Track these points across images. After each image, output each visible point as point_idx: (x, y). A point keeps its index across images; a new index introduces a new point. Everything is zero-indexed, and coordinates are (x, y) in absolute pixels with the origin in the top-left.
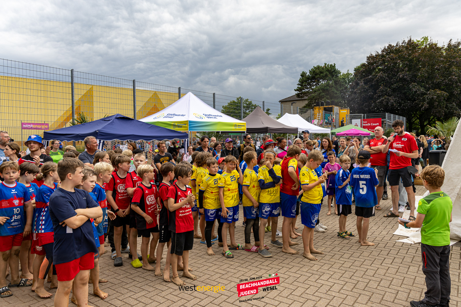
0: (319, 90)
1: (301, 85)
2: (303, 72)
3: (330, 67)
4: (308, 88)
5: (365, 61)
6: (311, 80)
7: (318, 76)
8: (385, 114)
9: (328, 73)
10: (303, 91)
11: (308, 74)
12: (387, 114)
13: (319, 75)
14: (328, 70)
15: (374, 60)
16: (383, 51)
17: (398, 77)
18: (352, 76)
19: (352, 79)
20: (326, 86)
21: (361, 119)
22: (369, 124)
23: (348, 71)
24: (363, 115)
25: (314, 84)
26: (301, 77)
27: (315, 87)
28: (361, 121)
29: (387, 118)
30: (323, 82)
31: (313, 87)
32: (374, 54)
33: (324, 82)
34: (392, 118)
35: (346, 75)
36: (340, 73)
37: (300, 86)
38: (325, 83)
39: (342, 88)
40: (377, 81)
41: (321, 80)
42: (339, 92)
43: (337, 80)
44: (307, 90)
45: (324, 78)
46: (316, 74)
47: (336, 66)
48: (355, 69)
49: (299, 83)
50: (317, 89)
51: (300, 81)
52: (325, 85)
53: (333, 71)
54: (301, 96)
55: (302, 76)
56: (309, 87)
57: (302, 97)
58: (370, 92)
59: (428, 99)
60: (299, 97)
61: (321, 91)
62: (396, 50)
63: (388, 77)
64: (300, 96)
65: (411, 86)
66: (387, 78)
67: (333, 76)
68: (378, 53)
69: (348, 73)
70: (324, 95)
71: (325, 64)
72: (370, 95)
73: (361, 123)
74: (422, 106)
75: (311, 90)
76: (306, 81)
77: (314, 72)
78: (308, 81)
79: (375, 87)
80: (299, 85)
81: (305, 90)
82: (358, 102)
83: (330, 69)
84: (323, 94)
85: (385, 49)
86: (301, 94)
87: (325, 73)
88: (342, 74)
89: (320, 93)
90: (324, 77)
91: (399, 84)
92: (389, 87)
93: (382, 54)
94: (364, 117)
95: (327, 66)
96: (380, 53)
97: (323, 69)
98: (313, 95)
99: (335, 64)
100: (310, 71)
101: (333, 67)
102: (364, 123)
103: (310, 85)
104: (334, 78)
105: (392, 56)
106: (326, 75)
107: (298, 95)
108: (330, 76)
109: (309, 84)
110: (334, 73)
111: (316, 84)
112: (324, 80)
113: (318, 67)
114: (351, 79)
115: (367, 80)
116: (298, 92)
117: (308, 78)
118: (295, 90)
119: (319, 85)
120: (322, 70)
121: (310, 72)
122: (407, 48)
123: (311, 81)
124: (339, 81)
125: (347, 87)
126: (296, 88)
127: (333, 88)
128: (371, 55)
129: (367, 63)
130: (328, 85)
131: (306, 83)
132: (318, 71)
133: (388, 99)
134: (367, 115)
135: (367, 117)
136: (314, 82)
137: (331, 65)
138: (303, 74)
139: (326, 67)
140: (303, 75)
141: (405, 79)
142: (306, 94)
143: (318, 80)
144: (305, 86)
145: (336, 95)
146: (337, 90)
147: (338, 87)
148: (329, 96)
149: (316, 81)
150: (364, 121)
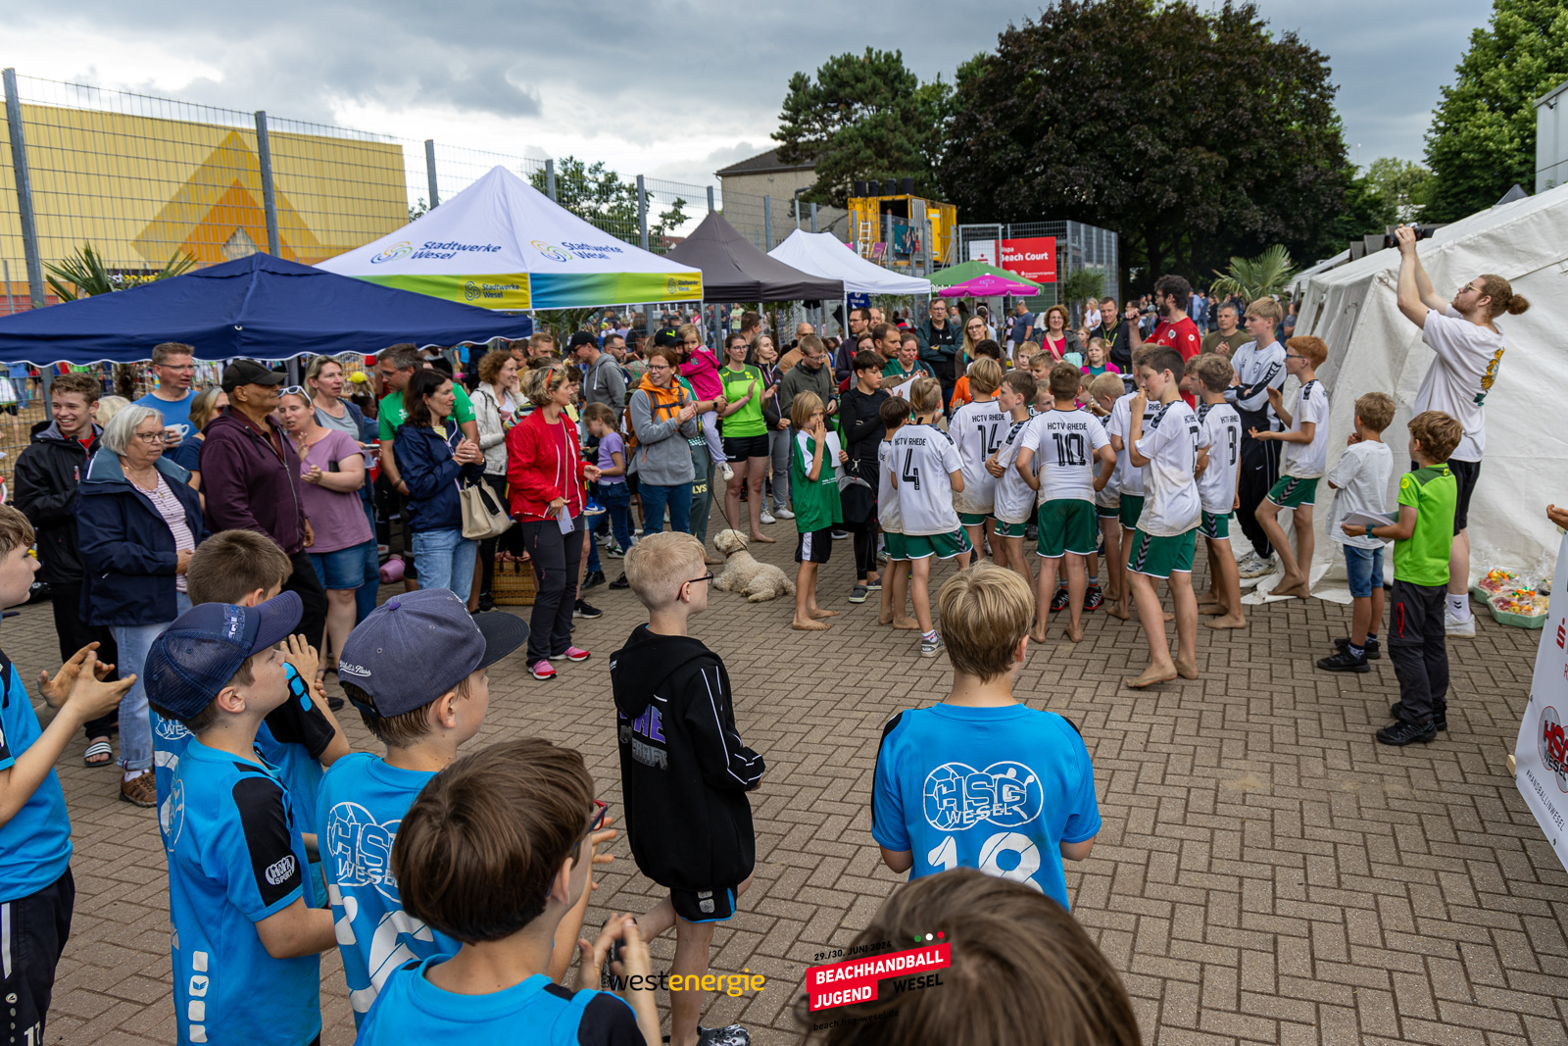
0: (852, 138)
1: (794, 121)
2: (797, 75)
3: (886, 60)
4: (815, 131)
5: (993, 48)
6: (824, 102)
7: (847, 89)
8: (1065, 224)
9: (878, 80)
10: (800, 140)
11: (814, 81)
12: (1069, 223)
13: (852, 86)
14: (878, 72)
15: (1020, 46)
16: (1045, 19)
17: (1093, 105)
18: (951, 95)
19: (950, 103)
20: (876, 127)
21: (996, 239)
22: (1020, 257)
23: (939, 76)
24: (1000, 227)
25: (836, 117)
26: (790, 91)
27: (837, 128)
28: (997, 246)
29: (1069, 237)
30: (864, 112)
31: (830, 129)
32: (1021, 26)
33: (867, 114)
34: (1083, 234)
35: (933, 88)
36: (913, 82)
37: (788, 124)
38: (870, 117)
40: (1033, 115)
41: (857, 106)
42: (917, 147)
43: (906, 105)
44: (812, 138)
45: (864, 98)
46: (842, 84)
47: (903, 58)
48: (959, 71)
49: (785, 112)
50: (844, 134)
51: (787, 107)
52: (872, 122)
53: (895, 78)
54: (792, 157)
55: (793, 86)
56: (817, 126)
57: (795, 160)
58: (1012, 150)
59: (1175, 176)
60: (788, 162)
61: (860, 143)
63: (1064, 102)
64: (788, 155)
65: (1130, 134)
66: (1061, 108)
67: (896, 92)
68: (1030, 23)
69: (939, 85)
70: (870, 158)
71: (869, 51)
72: (1013, 159)
73: (997, 251)
74: (1161, 197)
75: (826, 139)
76: (808, 107)
77: (833, 75)
78: (816, 105)
79: (1026, 136)
80: (785, 118)
81: (805, 136)
82: (977, 184)
83: (884, 67)
84: (869, 152)
85: (1051, 11)
86: (794, 149)
87: (869, 82)
88: (919, 87)
89: (857, 152)
90: (865, 94)
91: (1095, 127)
92: (1069, 137)
93: (1044, 27)
94: (1004, 234)
95: (874, 56)
96: (1038, 24)
97: (862, 64)
98: (834, 157)
99: (899, 54)
100: (819, 71)
101: (893, 61)
102: (1005, 254)
103: (822, 120)
104: (899, 99)
105: (1074, 37)
106: (873, 89)
107: (783, 153)
108: (885, 93)
109: (819, 117)
110: (897, 84)
111: (841, 119)
112: (865, 105)
113: (848, 61)
114: (947, 102)
115: (1001, 110)
116: (784, 143)
117: (816, 96)
118: (773, 136)
119: (850, 120)
120: (860, 70)
121: (821, 75)
123: (826, 107)
124: (915, 109)
126: (776, 130)
127: (898, 134)
128: (1012, 28)
129: (999, 55)
130: (878, 124)
131: (808, 111)
132: (845, 73)
134: (1012, 228)
135: (1013, 233)
136: (835, 111)
137: (888, 56)
138: (797, 82)
139: (871, 61)
140: (798, 84)
141: (1112, 112)
142: (810, 151)
143: (849, 106)
144: (806, 122)
145: (908, 158)
146: (910, 140)
147: (914, 130)
148: (886, 162)
149: (842, 106)
150: (1005, 245)
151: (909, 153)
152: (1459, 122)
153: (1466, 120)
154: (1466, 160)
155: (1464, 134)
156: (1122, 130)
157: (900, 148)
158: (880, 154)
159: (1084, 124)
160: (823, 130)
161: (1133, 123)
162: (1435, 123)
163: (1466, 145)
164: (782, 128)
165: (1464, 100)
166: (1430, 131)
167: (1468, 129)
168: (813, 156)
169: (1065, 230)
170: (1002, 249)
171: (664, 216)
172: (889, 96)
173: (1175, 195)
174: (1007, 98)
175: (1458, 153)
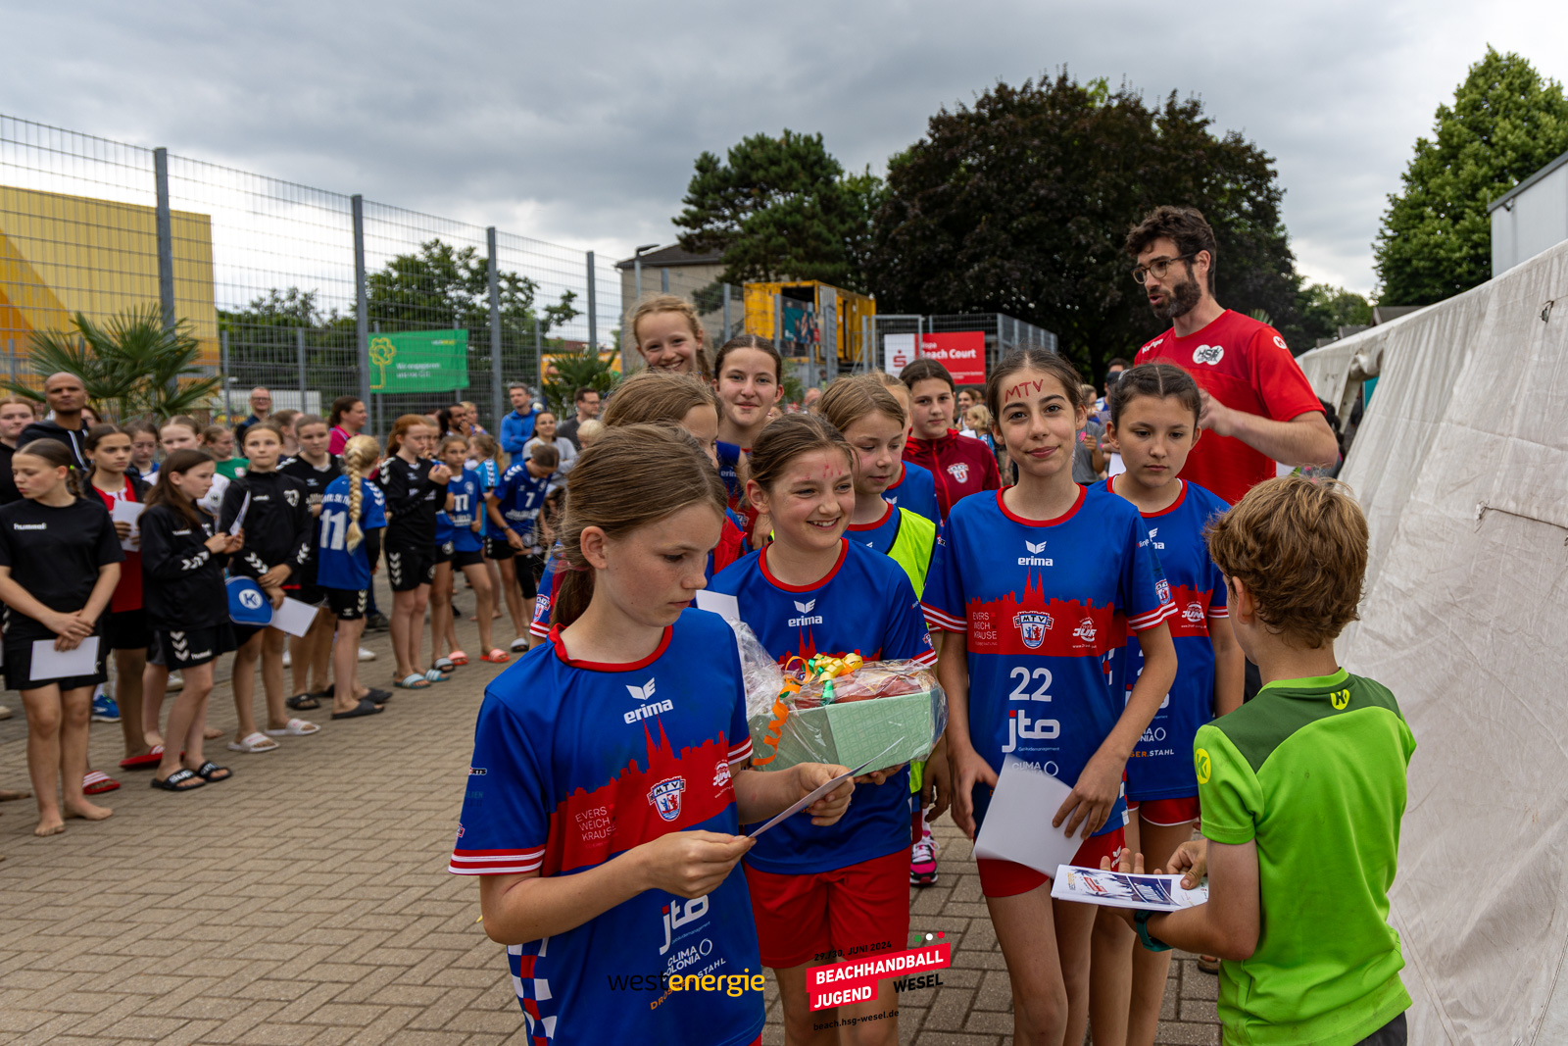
0: (764, 225)
1: (700, 205)
2: (705, 156)
3: (805, 143)
4: (724, 219)
5: (922, 134)
6: (736, 187)
7: (761, 173)
8: (995, 318)
9: (796, 164)
10: (708, 227)
11: (724, 163)
12: (1000, 317)
13: (766, 170)
14: (796, 156)
15: (952, 132)
16: (980, 105)
17: (1031, 195)
18: (882, 188)
19: (881, 196)
20: (790, 214)
21: (916, 333)
22: (943, 354)
23: (868, 167)
24: (921, 319)
25: (748, 203)
26: (697, 173)
27: (749, 215)
28: (917, 340)
29: (1000, 333)
30: (778, 199)
31: (742, 216)
32: (953, 111)
33: (782, 200)
34: (1016, 330)
35: (862, 180)
36: (840, 172)
37: (693, 208)
38: (786, 202)
39: (847, 226)
40: (966, 203)
41: (772, 192)
42: (838, 237)
43: (829, 193)
44: (722, 225)
45: (783, 183)
46: (755, 167)
47: (825, 142)
48: (892, 162)
49: (690, 195)
50: (757, 220)
51: (692, 190)
52: (788, 209)
53: (815, 163)
54: (699, 248)
55: (700, 168)
56: (727, 213)
57: (703, 250)
58: (943, 242)
59: (1119, 274)
60: (693, 253)
61: (772, 229)
62: (1022, 103)
63: (1000, 192)
64: (693, 244)
65: (1071, 226)
66: (995, 196)
67: (815, 178)
68: (964, 108)
69: (868, 177)
70: (783, 246)
71: (788, 133)
72: (943, 251)
73: (917, 347)
75: (737, 228)
76: (717, 190)
77: (746, 157)
78: (726, 189)
79: (958, 227)
80: (689, 202)
81: (712, 223)
82: (903, 278)
83: (803, 152)
84: (782, 240)
85: (987, 96)
86: (700, 237)
87: (785, 166)
88: (846, 178)
89: (769, 238)
90: (781, 179)
91: (1034, 218)
92: (1004, 228)
93: (978, 113)
94: (925, 326)
95: (792, 139)
96: (972, 110)
97: (778, 147)
98: (743, 245)
99: (820, 138)
100: (730, 153)
101: (813, 144)
102: (926, 350)
103: (733, 206)
104: (819, 185)
105: (1012, 123)
106: (791, 175)
107: (687, 243)
108: (804, 177)
109: (729, 203)
110: (817, 170)
111: (754, 205)
112: (784, 191)
113: (762, 142)
114: (877, 196)
115: (931, 198)
116: (688, 230)
117: (725, 179)
118: (676, 222)
119: (764, 207)
120: (776, 153)
121: (732, 156)
122: (1053, 101)
123: (738, 193)
124: (838, 198)
125: (864, 225)
126: (679, 214)
127: (816, 222)
128: (944, 111)
129: (929, 141)
130: (797, 208)
131: (717, 196)
132: (758, 154)
133: (1002, 267)
134: (934, 320)
135: (935, 327)
136: (747, 196)
137: (808, 139)
138: (705, 163)
139: (788, 144)
140: (706, 165)
141: (1052, 202)
142: (718, 240)
143: (763, 192)
144: (715, 207)
145: (826, 249)
146: (831, 230)
147: (835, 220)
148: (801, 251)
149: (755, 192)
150: (927, 340)
151: (828, 243)
152: (1408, 229)
153: (1414, 227)
154: (1417, 269)
155: (1415, 241)
156: (1063, 221)
157: (818, 236)
158: (796, 244)
159: (1022, 215)
160: (734, 216)
161: (1074, 215)
162: (1382, 232)
163: (1418, 253)
164: (686, 212)
165: (1412, 208)
166: (1378, 238)
167: (1419, 236)
168: (722, 246)
169: (996, 324)
170: (923, 345)
171: (551, 310)
172: (808, 181)
173: (1120, 294)
174: (937, 185)
175: (1408, 261)
